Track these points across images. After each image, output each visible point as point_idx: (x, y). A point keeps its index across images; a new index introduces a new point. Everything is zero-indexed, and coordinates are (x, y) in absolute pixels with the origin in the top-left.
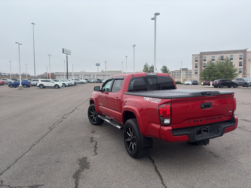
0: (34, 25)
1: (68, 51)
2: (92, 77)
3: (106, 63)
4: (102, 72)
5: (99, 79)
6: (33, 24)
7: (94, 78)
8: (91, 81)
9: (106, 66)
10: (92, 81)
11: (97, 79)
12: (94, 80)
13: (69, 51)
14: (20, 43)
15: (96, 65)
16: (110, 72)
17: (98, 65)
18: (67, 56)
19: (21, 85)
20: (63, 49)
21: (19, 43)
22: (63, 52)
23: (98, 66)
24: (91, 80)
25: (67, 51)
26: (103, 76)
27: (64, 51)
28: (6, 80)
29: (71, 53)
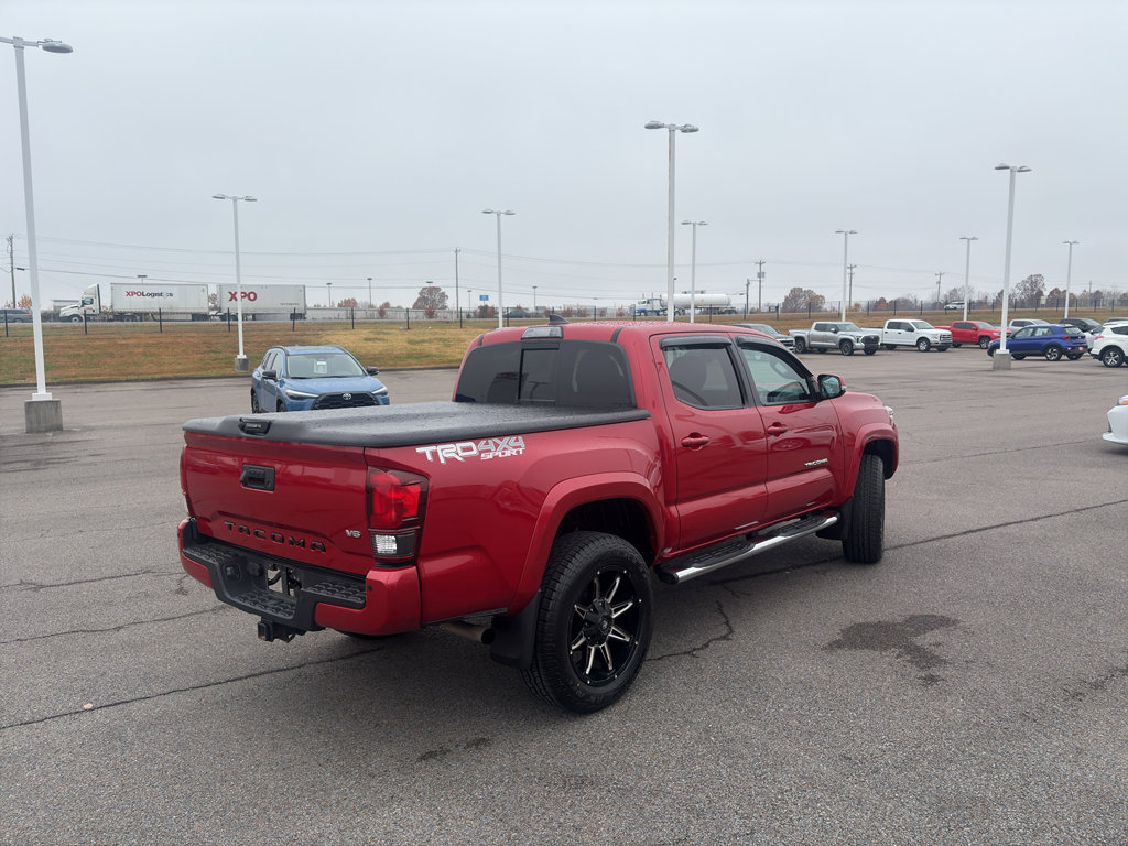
14: (1016, 166)
19: (1003, 350)
21: (1011, 165)
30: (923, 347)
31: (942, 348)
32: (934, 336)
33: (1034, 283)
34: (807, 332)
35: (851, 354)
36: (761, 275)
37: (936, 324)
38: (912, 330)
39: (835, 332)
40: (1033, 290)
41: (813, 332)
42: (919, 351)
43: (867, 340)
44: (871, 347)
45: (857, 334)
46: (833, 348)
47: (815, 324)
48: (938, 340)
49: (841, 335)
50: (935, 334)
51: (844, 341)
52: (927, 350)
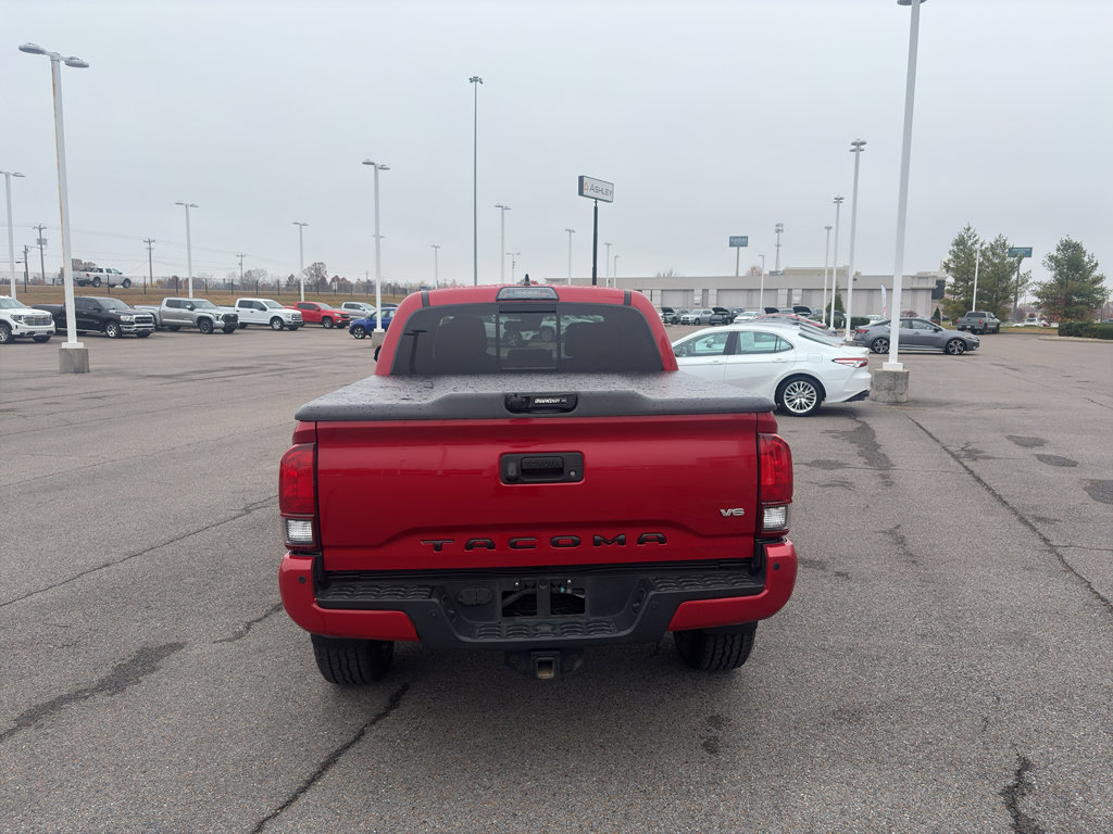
0: (478, 83)
1: (601, 186)
2: (698, 299)
3: (778, 231)
4: (755, 272)
5: (722, 310)
6: (475, 80)
7: (704, 303)
8: (685, 316)
9: (778, 246)
10: (691, 317)
11: (714, 309)
12: (698, 313)
13: (605, 186)
14: (379, 162)
15: (732, 245)
16: (788, 272)
17: (738, 242)
18: (596, 209)
20: (581, 179)
21: (376, 163)
22: (581, 193)
23: (739, 246)
24: (687, 312)
25: (596, 184)
26: (745, 293)
27: (585, 187)
28: (358, 307)
29: (612, 192)
30: (277, 326)
31: (293, 327)
32: (287, 316)
33: (318, 269)
34: (158, 309)
35: (211, 332)
36: (41, 242)
37: (286, 305)
38: (265, 309)
39: (192, 309)
40: (317, 276)
41: (164, 308)
42: (274, 329)
43: (227, 318)
44: (231, 325)
45: (216, 312)
46: (189, 326)
47: (165, 300)
48: (290, 320)
49: (198, 312)
50: (287, 313)
51: (201, 319)
52: (281, 329)
